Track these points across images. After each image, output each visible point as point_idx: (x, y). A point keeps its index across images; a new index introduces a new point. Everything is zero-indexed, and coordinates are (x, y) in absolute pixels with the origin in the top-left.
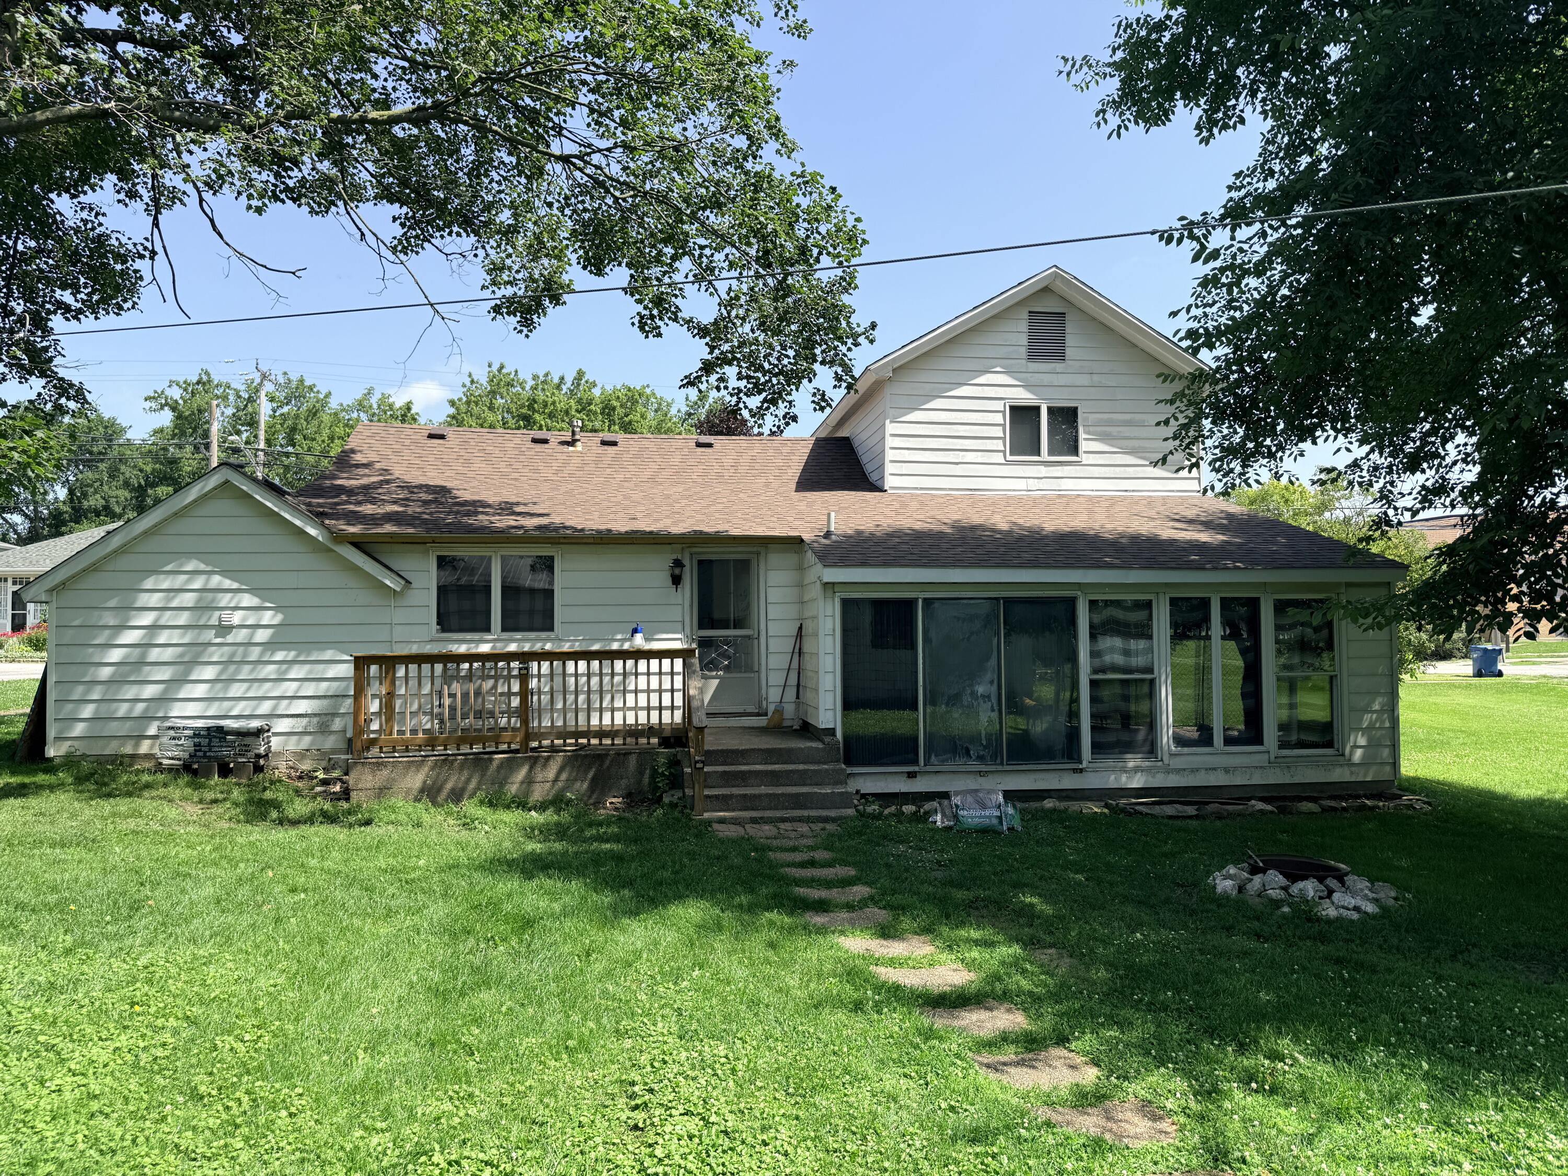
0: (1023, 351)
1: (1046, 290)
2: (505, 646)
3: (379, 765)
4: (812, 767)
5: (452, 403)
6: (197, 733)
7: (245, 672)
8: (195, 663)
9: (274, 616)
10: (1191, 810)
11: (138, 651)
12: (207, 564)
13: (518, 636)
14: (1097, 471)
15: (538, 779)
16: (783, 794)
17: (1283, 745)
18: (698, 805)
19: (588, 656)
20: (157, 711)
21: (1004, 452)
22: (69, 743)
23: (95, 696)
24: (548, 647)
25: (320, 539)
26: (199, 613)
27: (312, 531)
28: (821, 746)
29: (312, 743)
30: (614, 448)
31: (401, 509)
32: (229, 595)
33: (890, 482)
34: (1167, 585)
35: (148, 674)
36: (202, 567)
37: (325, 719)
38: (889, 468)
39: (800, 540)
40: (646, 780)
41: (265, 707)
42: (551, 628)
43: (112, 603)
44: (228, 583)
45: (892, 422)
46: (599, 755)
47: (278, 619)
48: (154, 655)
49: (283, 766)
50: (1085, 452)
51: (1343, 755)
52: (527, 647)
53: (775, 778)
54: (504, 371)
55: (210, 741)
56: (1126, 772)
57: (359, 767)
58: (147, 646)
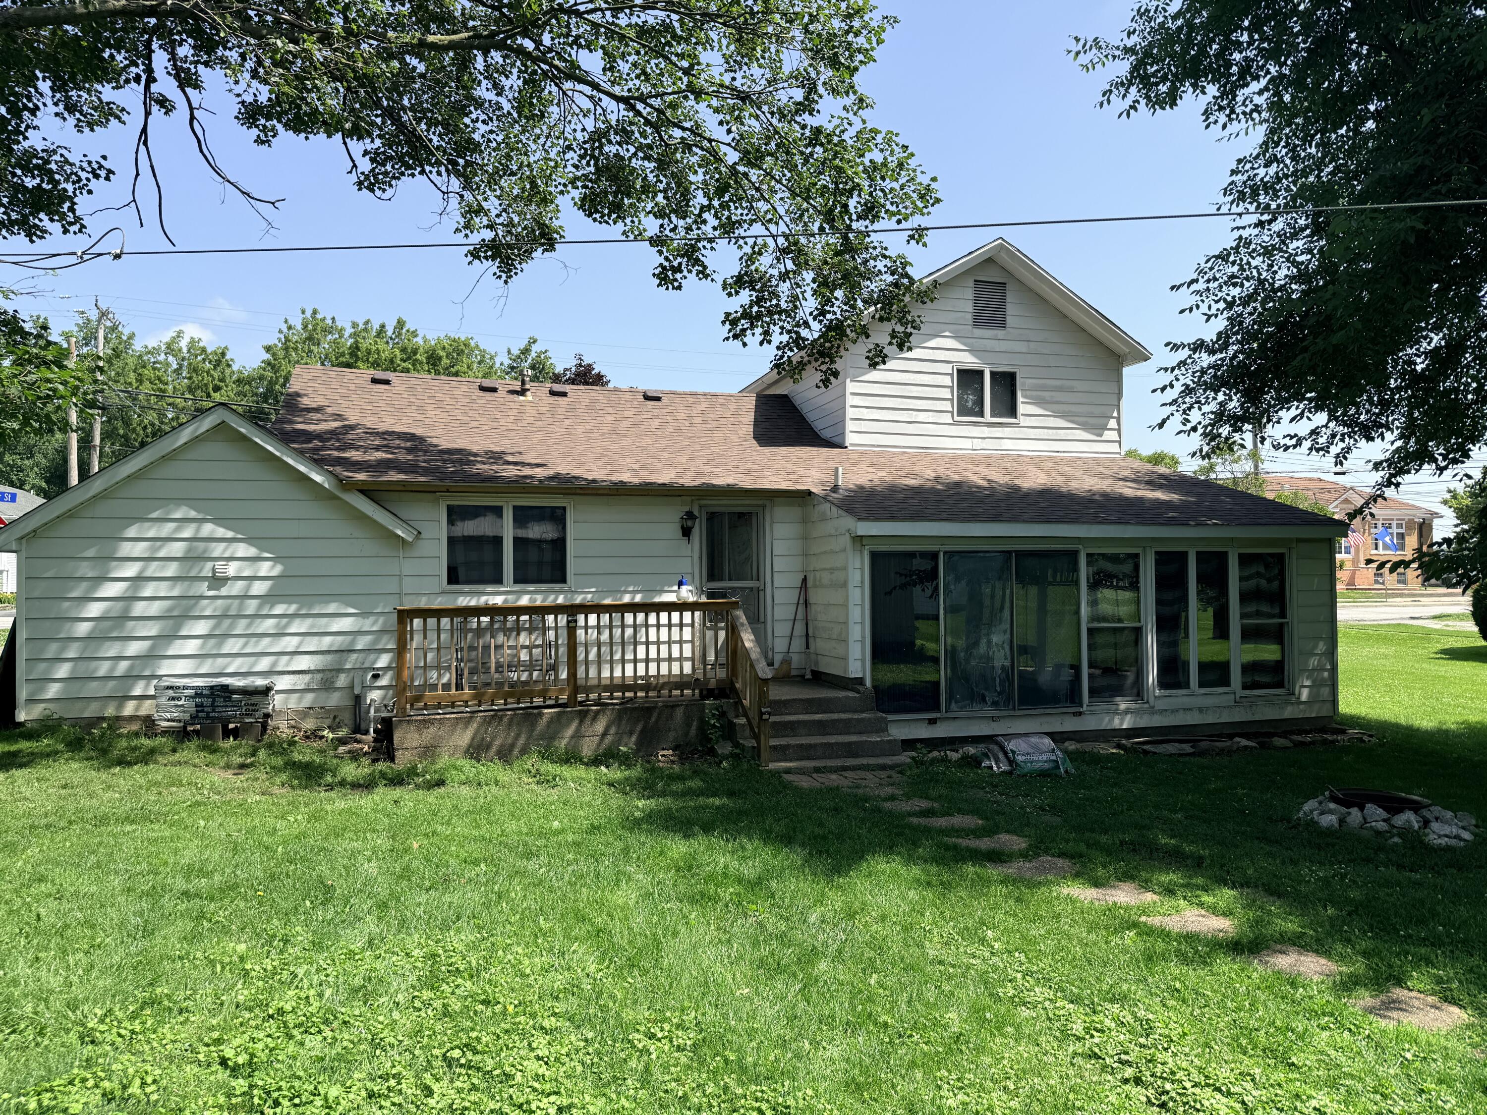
0: (969, 317)
1: (989, 261)
2: (517, 599)
3: (426, 723)
4: (856, 716)
5: (268, 349)
6: (199, 693)
7: (241, 627)
8: (186, 617)
9: (273, 567)
10: (1187, 748)
11: (121, 604)
12: (198, 512)
13: (531, 587)
14: (1032, 433)
15: (588, 734)
16: (837, 744)
17: (1245, 687)
18: (764, 755)
19: (599, 609)
20: (143, 670)
21: (952, 413)
22: (42, 706)
23: (71, 654)
24: (560, 600)
25: (326, 485)
26: (190, 563)
27: (318, 478)
28: (857, 695)
29: (314, 701)
30: (565, 398)
31: (390, 456)
32: (224, 545)
33: (851, 439)
34: (1153, 539)
35: (133, 629)
36: (193, 514)
37: (329, 675)
38: (850, 426)
39: (809, 493)
40: (693, 731)
41: (264, 664)
42: (564, 581)
43: (90, 553)
44: (221, 532)
45: (852, 381)
46: (648, 708)
47: (277, 570)
48: (139, 608)
49: (283, 725)
50: (1023, 415)
51: (1293, 694)
52: (539, 601)
53: (822, 728)
54: (319, 316)
55: (214, 700)
56: (1118, 714)
57: (405, 725)
58: (130, 599)
